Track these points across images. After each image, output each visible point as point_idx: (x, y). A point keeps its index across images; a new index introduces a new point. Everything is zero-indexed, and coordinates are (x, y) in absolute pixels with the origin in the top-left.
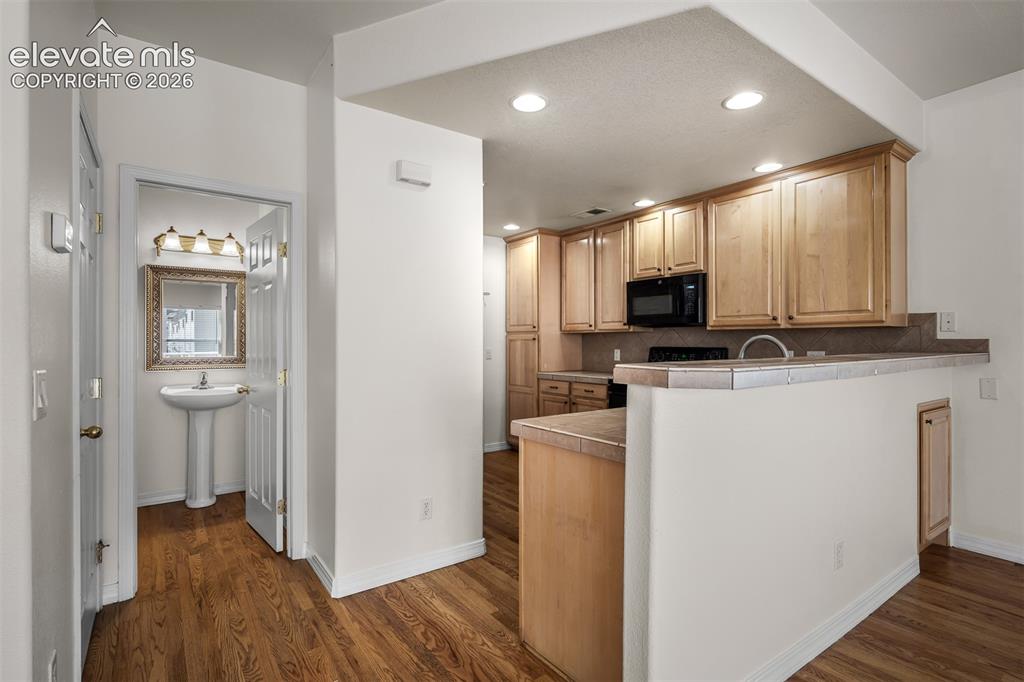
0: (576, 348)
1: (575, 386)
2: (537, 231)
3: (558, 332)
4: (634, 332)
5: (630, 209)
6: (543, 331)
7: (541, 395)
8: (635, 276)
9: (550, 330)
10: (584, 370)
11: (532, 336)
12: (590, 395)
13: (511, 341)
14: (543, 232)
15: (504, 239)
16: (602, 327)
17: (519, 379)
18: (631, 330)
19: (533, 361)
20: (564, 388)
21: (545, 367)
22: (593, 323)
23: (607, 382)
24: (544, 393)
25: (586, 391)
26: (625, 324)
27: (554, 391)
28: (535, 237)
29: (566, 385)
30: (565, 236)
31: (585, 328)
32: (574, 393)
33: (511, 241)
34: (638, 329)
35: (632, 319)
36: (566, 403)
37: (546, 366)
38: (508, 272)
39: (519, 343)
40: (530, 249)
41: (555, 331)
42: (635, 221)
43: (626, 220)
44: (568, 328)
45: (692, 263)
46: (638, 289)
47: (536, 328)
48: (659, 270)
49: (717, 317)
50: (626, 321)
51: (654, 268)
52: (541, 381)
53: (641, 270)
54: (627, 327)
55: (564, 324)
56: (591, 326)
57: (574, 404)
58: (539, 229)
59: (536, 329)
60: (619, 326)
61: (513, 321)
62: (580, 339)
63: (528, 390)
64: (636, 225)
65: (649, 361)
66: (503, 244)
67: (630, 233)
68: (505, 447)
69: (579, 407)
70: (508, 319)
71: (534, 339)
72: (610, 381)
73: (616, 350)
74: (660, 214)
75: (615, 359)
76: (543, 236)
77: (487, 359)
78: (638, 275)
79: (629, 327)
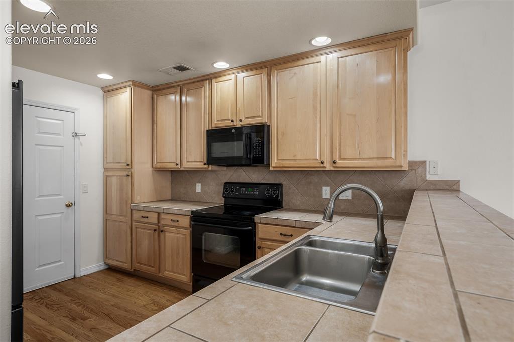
0: (166, 182)
1: (163, 216)
2: (131, 83)
3: (151, 169)
4: (212, 170)
5: (210, 71)
6: (136, 168)
7: (134, 223)
8: (214, 126)
9: (143, 167)
10: (173, 200)
11: (126, 173)
12: (176, 224)
13: (107, 176)
14: (136, 84)
15: (102, 88)
16: (187, 166)
17: (115, 209)
18: (210, 169)
19: (127, 194)
20: (153, 218)
21: (137, 198)
22: (178, 162)
23: (190, 214)
24: (137, 221)
25: (172, 220)
26: (205, 164)
27: (145, 220)
28: (128, 89)
29: (156, 215)
30: (155, 90)
31: (172, 166)
32: (162, 222)
33: (109, 91)
34: (215, 168)
35: (211, 160)
36: (155, 230)
37: (138, 198)
38: (105, 117)
39: (114, 179)
40: (125, 97)
41: (148, 167)
42: (214, 81)
43: (206, 80)
44: (159, 166)
45: (259, 116)
46: (216, 136)
47: (129, 165)
48: (232, 121)
50: (206, 162)
51: (229, 120)
52: (134, 211)
53: (218, 121)
54: (206, 166)
55: (155, 163)
56: (177, 165)
57: (162, 231)
58: (133, 81)
59: (130, 167)
60: (200, 166)
61: (110, 160)
62: (169, 174)
63: (122, 219)
64: (215, 85)
65: (224, 193)
66: (101, 92)
67: (209, 90)
68: (103, 267)
69: (167, 234)
70: (105, 157)
71: (128, 175)
72: (192, 212)
73: (197, 184)
74: (233, 76)
75: (197, 191)
76: (137, 89)
77: (83, 193)
78: (216, 124)
79: (208, 166)
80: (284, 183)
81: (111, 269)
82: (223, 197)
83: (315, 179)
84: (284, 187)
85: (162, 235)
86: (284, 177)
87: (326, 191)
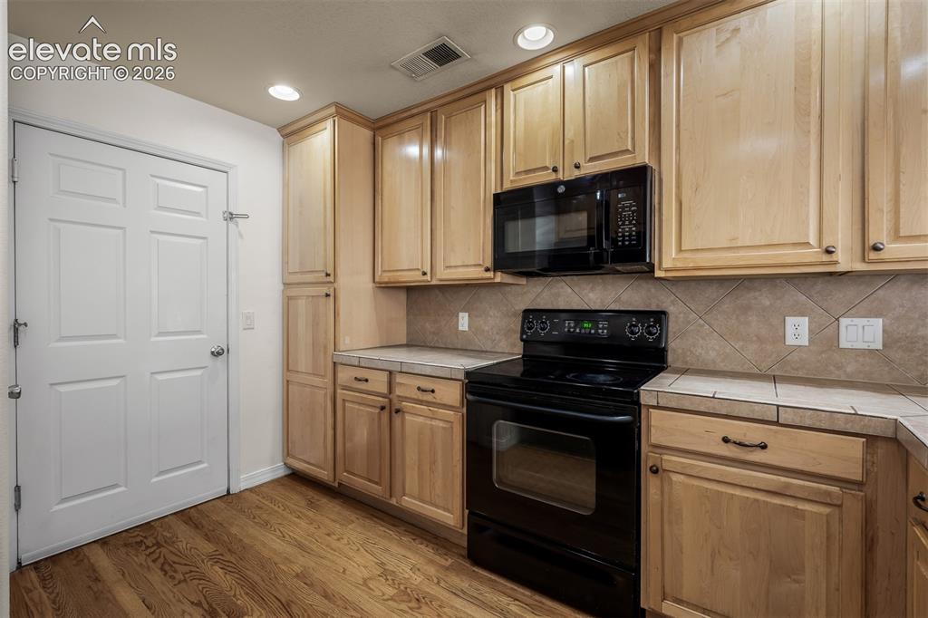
0: (396, 309)
1: (399, 379)
2: (333, 110)
3: (371, 285)
4: (500, 284)
6: (343, 281)
7: (339, 391)
8: (508, 186)
9: (356, 284)
10: (411, 345)
11: (325, 290)
12: (429, 397)
13: (289, 298)
14: (345, 113)
15: (280, 130)
16: (444, 275)
17: (303, 362)
18: (498, 279)
19: (326, 333)
20: (379, 383)
21: (346, 342)
22: (427, 269)
23: (461, 376)
24: (345, 388)
25: (419, 389)
26: (487, 270)
27: (363, 386)
28: (329, 123)
29: (384, 377)
31: (414, 278)
32: (398, 391)
33: (292, 132)
34: (508, 279)
35: (505, 260)
36: (383, 408)
37: (347, 340)
38: (286, 185)
39: (302, 303)
40: (322, 141)
41: (365, 283)
42: (507, 87)
43: (489, 88)
44: (386, 277)
45: (627, 151)
46: (514, 204)
47: (330, 276)
48: (555, 170)
49: (680, 250)
50: (489, 263)
51: (546, 168)
52: (339, 368)
53: (518, 174)
54: (490, 274)
55: (378, 272)
56: (424, 274)
57: (398, 411)
58: (337, 105)
59: (331, 279)
60: (475, 273)
61: (294, 267)
62: (403, 296)
63: (317, 381)
64: (509, 94)
65: (523, 332)
66: (278, 138)
67: (496, 111)
68: (281, 472)
69: (408, 417)
70: (285, 263)
71: (327, 295)
72: (468, 374)
73: (461, 314)
74: (558, 68)
75: (460, 328)
76: (344, 122)
77: (245, 329)
78: (512, 181)
79: (494, 275)
80: (671, 309)
81: (296, 478)
82: (522, 340)
83: (764, 298)
84: (672, 319)
85: (397, 419)
86: (673, 297)
87: (798, 330)
